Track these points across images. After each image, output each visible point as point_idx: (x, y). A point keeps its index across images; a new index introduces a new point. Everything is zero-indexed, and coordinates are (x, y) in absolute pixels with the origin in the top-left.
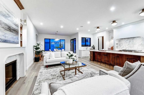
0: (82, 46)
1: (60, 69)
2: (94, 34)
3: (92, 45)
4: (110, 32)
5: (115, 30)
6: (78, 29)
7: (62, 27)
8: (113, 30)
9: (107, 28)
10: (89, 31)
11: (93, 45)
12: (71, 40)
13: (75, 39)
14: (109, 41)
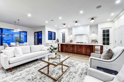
0: (49, 39)
1: (35, 68)
2: (58, 29)
3: (56, 39)
4: (70, 29)
5: (73, 29)
6: (47, 22)
7: (29, 15)
8: (72, 28)
9: (69, 26)
10: (56, 26)
11: (58, 39)
12: (35, 33)
13: (41, 32)
14: (69, 35)
